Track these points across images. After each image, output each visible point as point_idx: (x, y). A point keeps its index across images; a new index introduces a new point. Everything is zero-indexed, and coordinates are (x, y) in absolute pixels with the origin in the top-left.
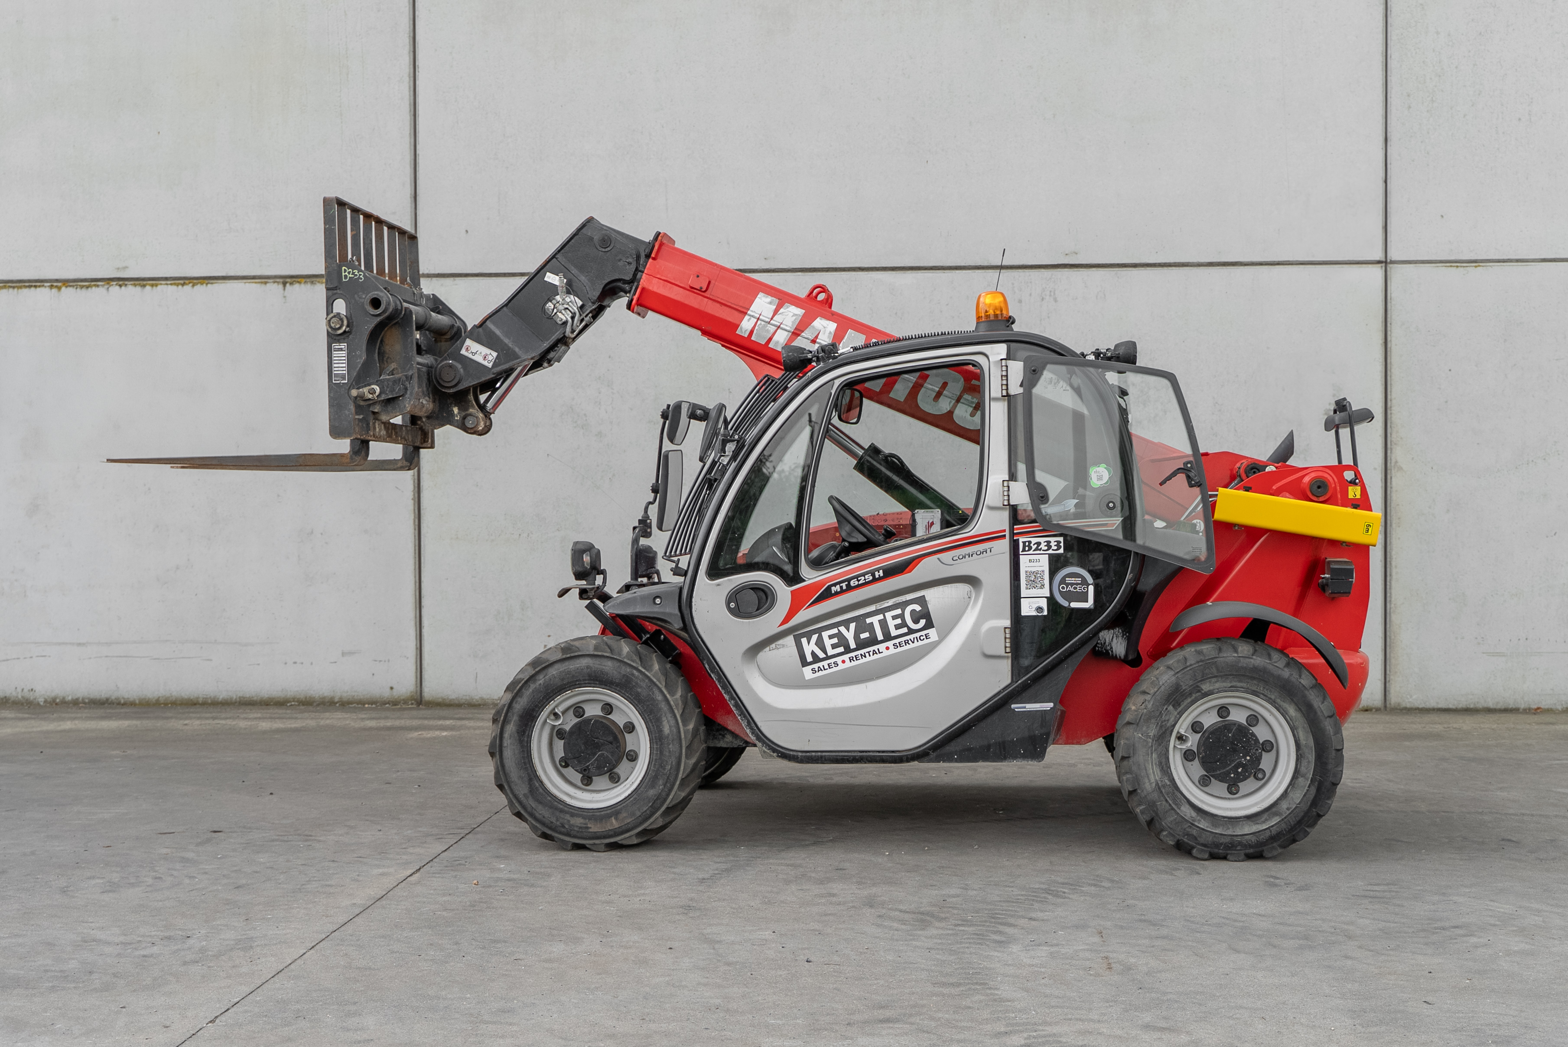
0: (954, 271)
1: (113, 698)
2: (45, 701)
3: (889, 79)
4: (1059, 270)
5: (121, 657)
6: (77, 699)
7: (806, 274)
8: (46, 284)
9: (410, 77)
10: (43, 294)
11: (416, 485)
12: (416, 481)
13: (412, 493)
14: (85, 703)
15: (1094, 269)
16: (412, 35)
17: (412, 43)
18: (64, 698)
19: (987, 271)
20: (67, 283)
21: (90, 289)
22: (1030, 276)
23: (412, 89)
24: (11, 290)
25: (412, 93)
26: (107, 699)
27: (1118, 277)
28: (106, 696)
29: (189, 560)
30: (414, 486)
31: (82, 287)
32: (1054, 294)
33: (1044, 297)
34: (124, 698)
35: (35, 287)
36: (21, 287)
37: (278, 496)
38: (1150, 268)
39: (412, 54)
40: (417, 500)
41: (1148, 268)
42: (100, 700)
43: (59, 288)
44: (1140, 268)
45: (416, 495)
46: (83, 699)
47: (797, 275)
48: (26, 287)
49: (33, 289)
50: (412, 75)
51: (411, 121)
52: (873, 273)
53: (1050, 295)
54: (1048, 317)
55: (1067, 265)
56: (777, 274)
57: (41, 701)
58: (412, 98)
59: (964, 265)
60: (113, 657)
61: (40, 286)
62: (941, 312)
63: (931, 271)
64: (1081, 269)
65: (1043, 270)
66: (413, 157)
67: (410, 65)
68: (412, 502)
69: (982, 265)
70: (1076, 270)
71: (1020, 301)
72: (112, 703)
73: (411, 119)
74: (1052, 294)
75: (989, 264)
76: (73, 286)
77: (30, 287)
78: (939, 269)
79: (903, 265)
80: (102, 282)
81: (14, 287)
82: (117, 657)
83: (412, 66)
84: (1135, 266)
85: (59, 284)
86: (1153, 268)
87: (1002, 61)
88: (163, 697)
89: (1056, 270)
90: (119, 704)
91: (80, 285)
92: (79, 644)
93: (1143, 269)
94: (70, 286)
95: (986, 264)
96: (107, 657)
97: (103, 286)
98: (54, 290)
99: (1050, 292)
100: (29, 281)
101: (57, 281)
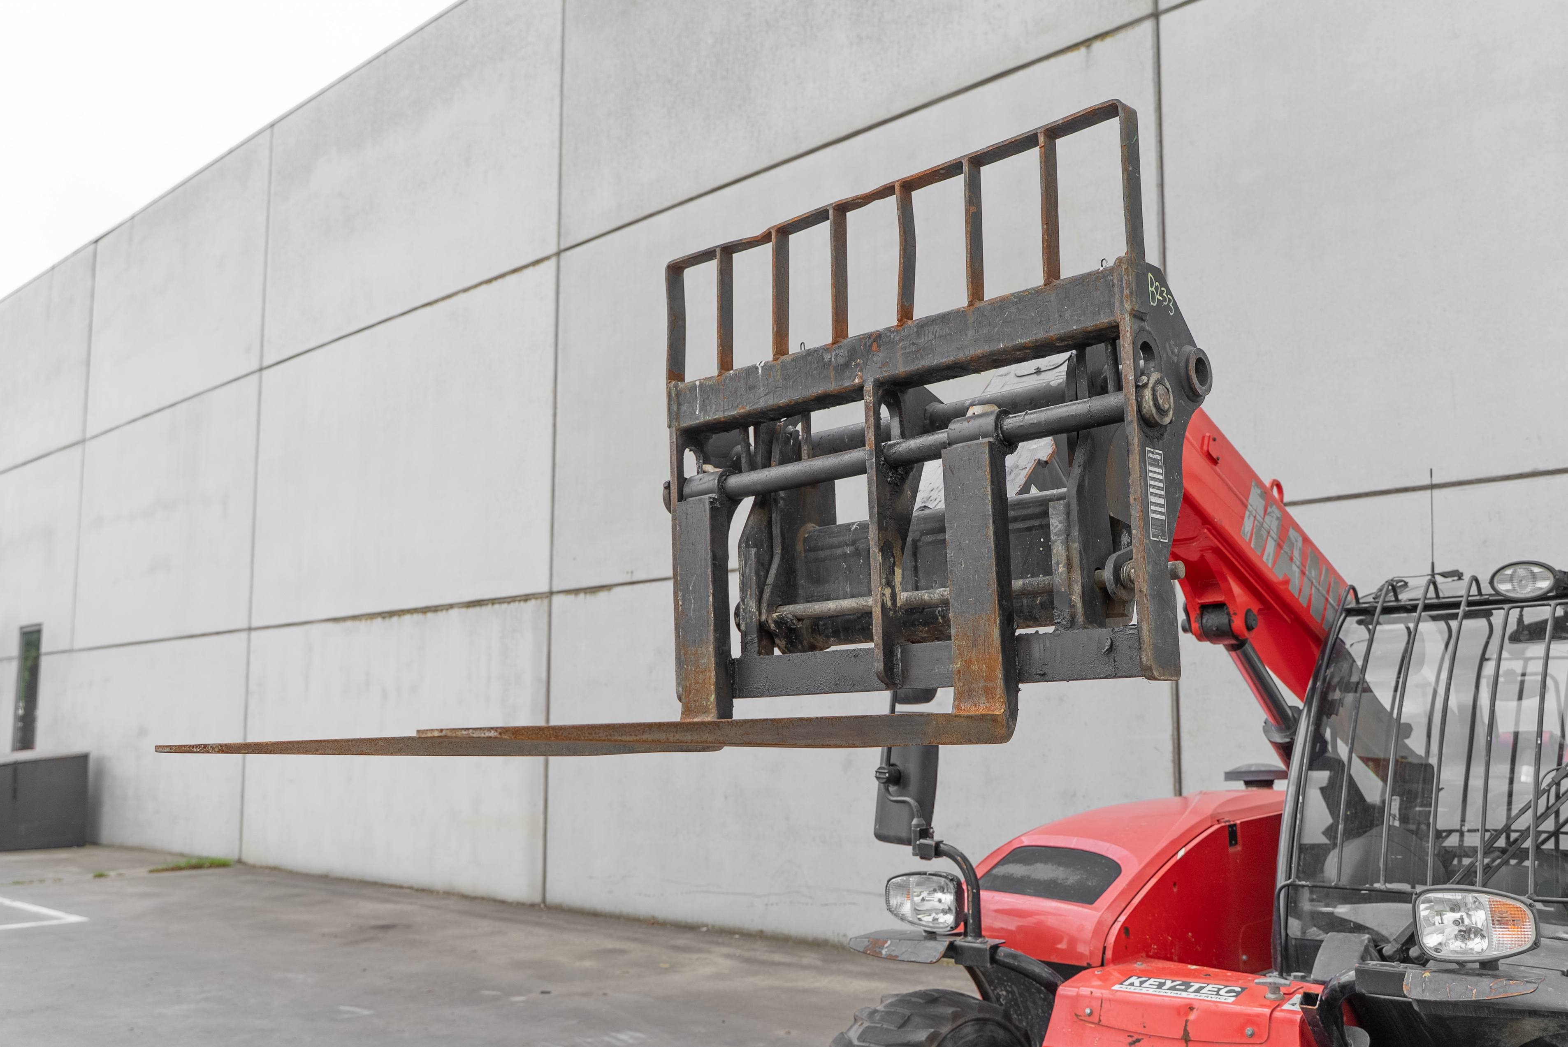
11: (1176, 746)
12: (1176, 741)
13: (1172, 755)
40: (1177, 762)
45: (1176, 757)
68: (1172, 764)
92: (880, 895)
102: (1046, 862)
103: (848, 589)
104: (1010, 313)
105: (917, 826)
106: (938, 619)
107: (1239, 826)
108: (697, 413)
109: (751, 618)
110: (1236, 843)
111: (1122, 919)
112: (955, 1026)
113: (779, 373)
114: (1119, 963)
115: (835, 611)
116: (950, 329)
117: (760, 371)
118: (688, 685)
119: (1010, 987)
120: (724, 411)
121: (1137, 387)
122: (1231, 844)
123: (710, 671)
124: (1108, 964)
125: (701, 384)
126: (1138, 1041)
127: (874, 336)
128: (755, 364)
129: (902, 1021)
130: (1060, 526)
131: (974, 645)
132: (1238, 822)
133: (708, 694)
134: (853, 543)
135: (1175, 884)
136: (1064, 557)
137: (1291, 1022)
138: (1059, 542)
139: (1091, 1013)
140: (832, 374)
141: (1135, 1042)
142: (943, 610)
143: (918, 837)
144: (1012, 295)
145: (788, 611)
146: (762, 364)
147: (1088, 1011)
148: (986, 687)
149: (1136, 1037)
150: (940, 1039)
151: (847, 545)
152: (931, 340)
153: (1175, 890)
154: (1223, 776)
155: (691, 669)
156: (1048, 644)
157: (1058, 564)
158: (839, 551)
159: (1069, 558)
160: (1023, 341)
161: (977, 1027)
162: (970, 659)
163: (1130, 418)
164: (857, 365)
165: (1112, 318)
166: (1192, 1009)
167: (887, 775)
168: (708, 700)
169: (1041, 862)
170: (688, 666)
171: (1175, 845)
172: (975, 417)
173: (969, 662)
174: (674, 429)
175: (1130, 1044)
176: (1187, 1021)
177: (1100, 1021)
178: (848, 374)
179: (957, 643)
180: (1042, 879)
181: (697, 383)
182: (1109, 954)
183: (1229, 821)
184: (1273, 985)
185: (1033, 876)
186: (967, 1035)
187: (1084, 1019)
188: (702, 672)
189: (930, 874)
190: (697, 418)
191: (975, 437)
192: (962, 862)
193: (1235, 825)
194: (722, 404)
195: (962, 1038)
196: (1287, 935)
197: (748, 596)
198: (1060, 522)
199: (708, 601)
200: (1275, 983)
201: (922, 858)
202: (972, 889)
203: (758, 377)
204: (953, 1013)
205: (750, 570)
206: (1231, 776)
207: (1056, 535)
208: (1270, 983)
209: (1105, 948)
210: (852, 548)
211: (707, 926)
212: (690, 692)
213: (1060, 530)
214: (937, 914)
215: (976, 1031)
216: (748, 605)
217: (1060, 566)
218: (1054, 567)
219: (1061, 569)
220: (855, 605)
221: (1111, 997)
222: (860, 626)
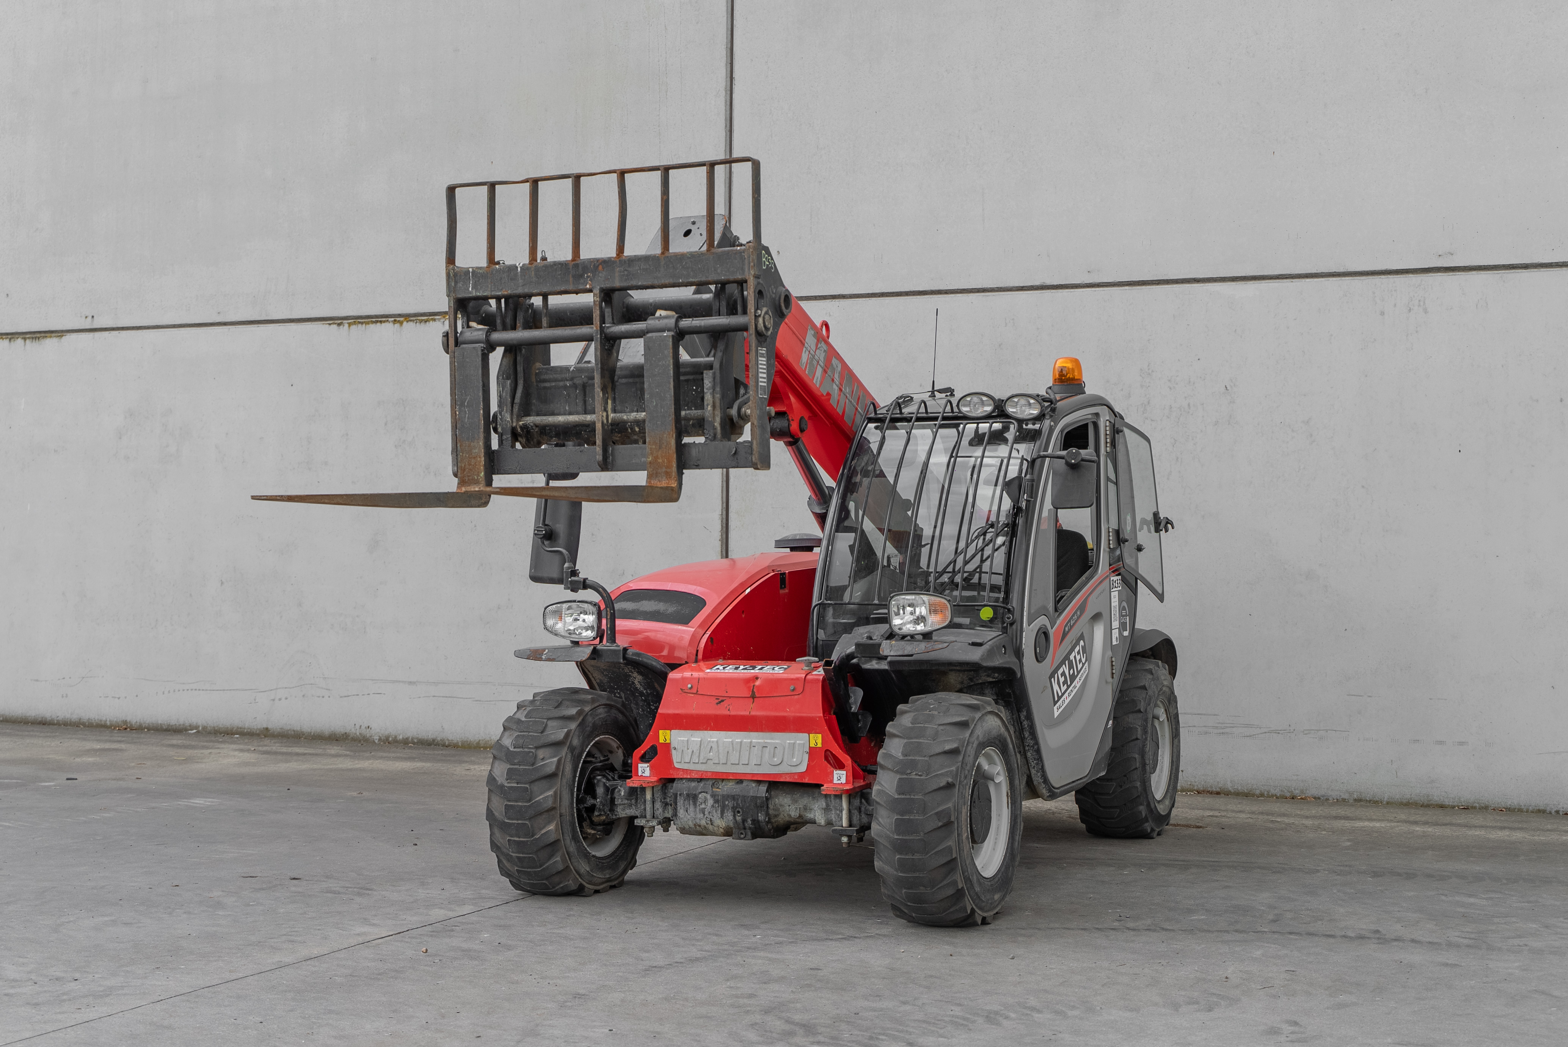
0: (1303, 280)
1: (439, 739)
2: (380, 740)
3: (1231, 59)
4: (1430, 274)
5: (446, 697)
6: (407, 739)
7: (1134, 287)
8: (390, 319)
9: (726, 91)
10: (388, 328)
11: (724, 525)
12: (724, 521)
13: (720, 534)
14: (414, 743)
15: (1474, 272)
16: (729, 46)
17: (729, 54)
18: (396, 737)
19: (1343, 278)
20: (408, 317)
21: (428, 323)
22: (1394, 282)
23: (728, 103)
24: (360, 325)
25: (728, 107)
26: (434, 740)
27: (1504, 281)
28: (432, 737)
29: (509, 600)
30: (722, 526)
31: (421, 321)
32: (1424, 302)
33: (1412, 307)
34: (448, 740)
35: (381, 322)
36: (368, 323)
37: (593, 535)
38: (1545, 270)
39: (729, 66)
40: (724, 541)
41: (1542, 270)
42: (427, 741)
43: (401, 323)
44: (1532, 270)
45: (724, 536)
46: (412, 739)
47: (1123, 290)
48: (373, 322)
49: (379, 324)
50: (729, 88)
51: (726, 137)
52: (1210, 284)
53: (1419, 306)
54: (1417, 332)
55: (1441, 268)
56: (1101, 289)
57: (376, 738)
58: (728, 112)
59: (1316, 272)
60: (440, 697)
61: (384, 322)
62: (1288, 328)
63: (1278, 281)
64: (1457, 273)
65: (1411, 275)
66: (728, 175)
67: (726, 78)
68: (720, 542)
69: (1337, 271)
70: (1451, 274)
71: (1382, 313)
72: (437, 744)
73: (726, 135)
74: (1422, 303)
75: (1346, 271)
76: (413, 321)
77: (376, 322)
78: (1286, 278)
79: (1244, 275)
80: (439, 315)
81: (362, 323)
82: (443, 697)
83: (729, 79)
84: (1526, 267)
85: (402, 319)
86: (1548, 269)
87: (1363, 29)
88: (483, 740)
89: (1427, 275)
90: (444, 745)
91: (419, 320)
92: (410, 683)
93: (1536, 270)
94: (411, 321)
95: (1342, 270)
96: (434, 696)
97: (439, 319)
98: (397, 325)
99: (1419, 301)
100: (376, 316)
101: (400, 315)
102: (649, 600)
103: (567, 408)
104: (686, 263)
105: (569, 568)
106: (628, 430)
107: (787, 575)
108: (470, 289)
109: (507, 425)
110: (785, 587)
111: (709, 633)
112: (593, 707)
113: (533, 273)
114: (707, 661)
115: (563, 422)
116: (649, 265)
117: (519, 269)
118: (463, 465)
119: (619, 693)
120: (492, 291)
121: (755, 316)
122: (781, 588)
123: (480, 457)
124: (699, 662)
125: (473, 272)
126: (722, 701)
127: (600, 261)
128: (514, 263)
129: (557, 704)
130: (709, 384)
131: (660, 448)
132: (787, 572)
133: (478, 472)
134: (572, 379)
135: (743, 612)
136: (711, 402)
137: (818, 680)
138: (709, 394)
139: (692, 687)
140: (571, 279)
141: (720, 702)
142: (631, 425)
143: (570, 576)
144: (688, 253)
145: (530, 420)
146: (521, 265)
147: (689, 686)
148: (666, 471)
149: (721, 699)
150: (584, 714)
151: (567, 380)
152: (638, 270)
153: (743, 616)
154: (773, 544)
155: (466, 456)
156: (701, 449)
157: (708, 405)
158: (561, 384)
159: (714, 403)
160: (693, 280)
161: (606, 710)
162: (657, 456)
163: (751, 332)
164: (588, 277)
165: (743, 277)
166: (757, 678)
167: (544, 532)
168: (478, 475)
169: (646, 600)
170: (463, 453)
171: (743, 586)
172: (661, 317)
173: (656, 458)
174: (452, 298)
175: (717, 704)
176: (754, 686)
177: (697, 691)
178: (582, 281)
179: (650, 446)
180: (648, 611)
181: (471, 270)
182: (700, 656)
183: (780, 571)
184: (807, 661)
185: (641, 609)
186: (600, 714)
187: (687, 691)
188: (474, 458)
189: (579, 602)
190: (470, 293)
191: (663, 330)
192: (603, 592)
193: (785, 573)
194: (490, 286)
195: (597, 715)
196: (817, 638)
197: (505, 410)
198: (710, 382)
199: (479, 413)
200: (809, 660)
201: (572, 591)
202: (610, 610)
203: (517, 273)
204: (592, 698)
205: (507, 395)
206: (780, 544)
207: (707, 389)
208: (806, 660)
209: (697, 651)
210: (571, 382)
211: (196, 727)
212: (464, 470)
213: (709, 387)
214: (582, 630)
215: (606, 712)
216: (504, 416)
217: (709, 406)
218: (705, 407)
219: (709, 408)
220: (577, 419)
221: (705, 676)
222: (575, 432)
